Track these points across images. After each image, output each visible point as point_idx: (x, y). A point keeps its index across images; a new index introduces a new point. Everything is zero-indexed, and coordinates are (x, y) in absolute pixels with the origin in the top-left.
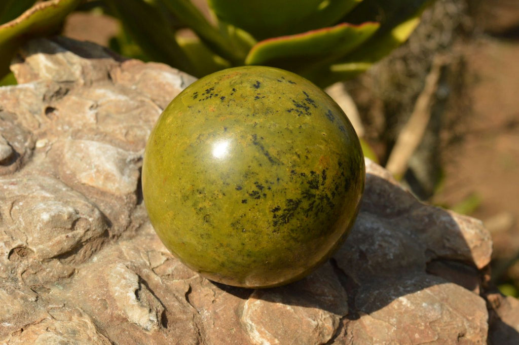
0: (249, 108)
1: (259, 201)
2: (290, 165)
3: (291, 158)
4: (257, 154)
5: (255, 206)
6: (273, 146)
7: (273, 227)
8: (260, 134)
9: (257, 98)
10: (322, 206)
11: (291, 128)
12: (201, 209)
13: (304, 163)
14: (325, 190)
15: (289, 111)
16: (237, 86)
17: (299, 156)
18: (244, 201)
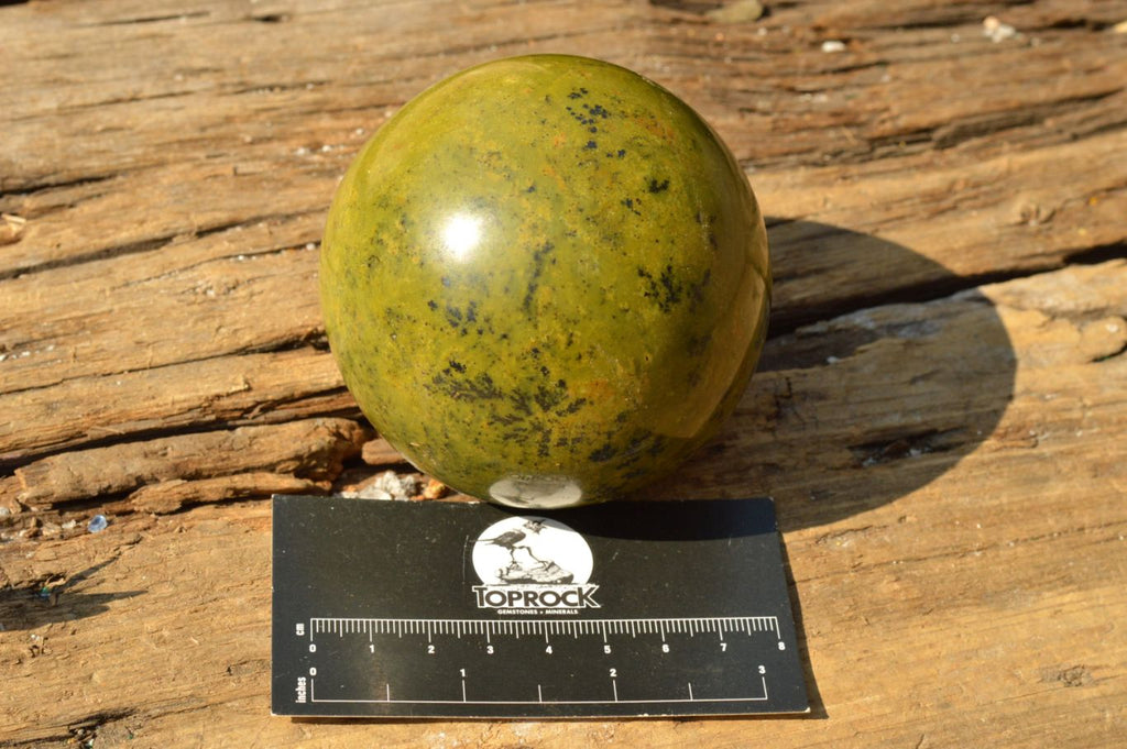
0: (596, 203)
1: (450, 329)
2: (544, 339)
3: (555, 332)
4: (521, 273)
5: (438, 328)
6: (554, 289)
7: (430, 379)
8: (561, 252)
9: (629, 203)
10: (527, 437)
11: (610, 296)
12: (380, 242)
13: (567, 360)
14: (555, 424)
15: (641, 273)
16: (635, 154)
17: (570, 343)
18: (432, 305)
